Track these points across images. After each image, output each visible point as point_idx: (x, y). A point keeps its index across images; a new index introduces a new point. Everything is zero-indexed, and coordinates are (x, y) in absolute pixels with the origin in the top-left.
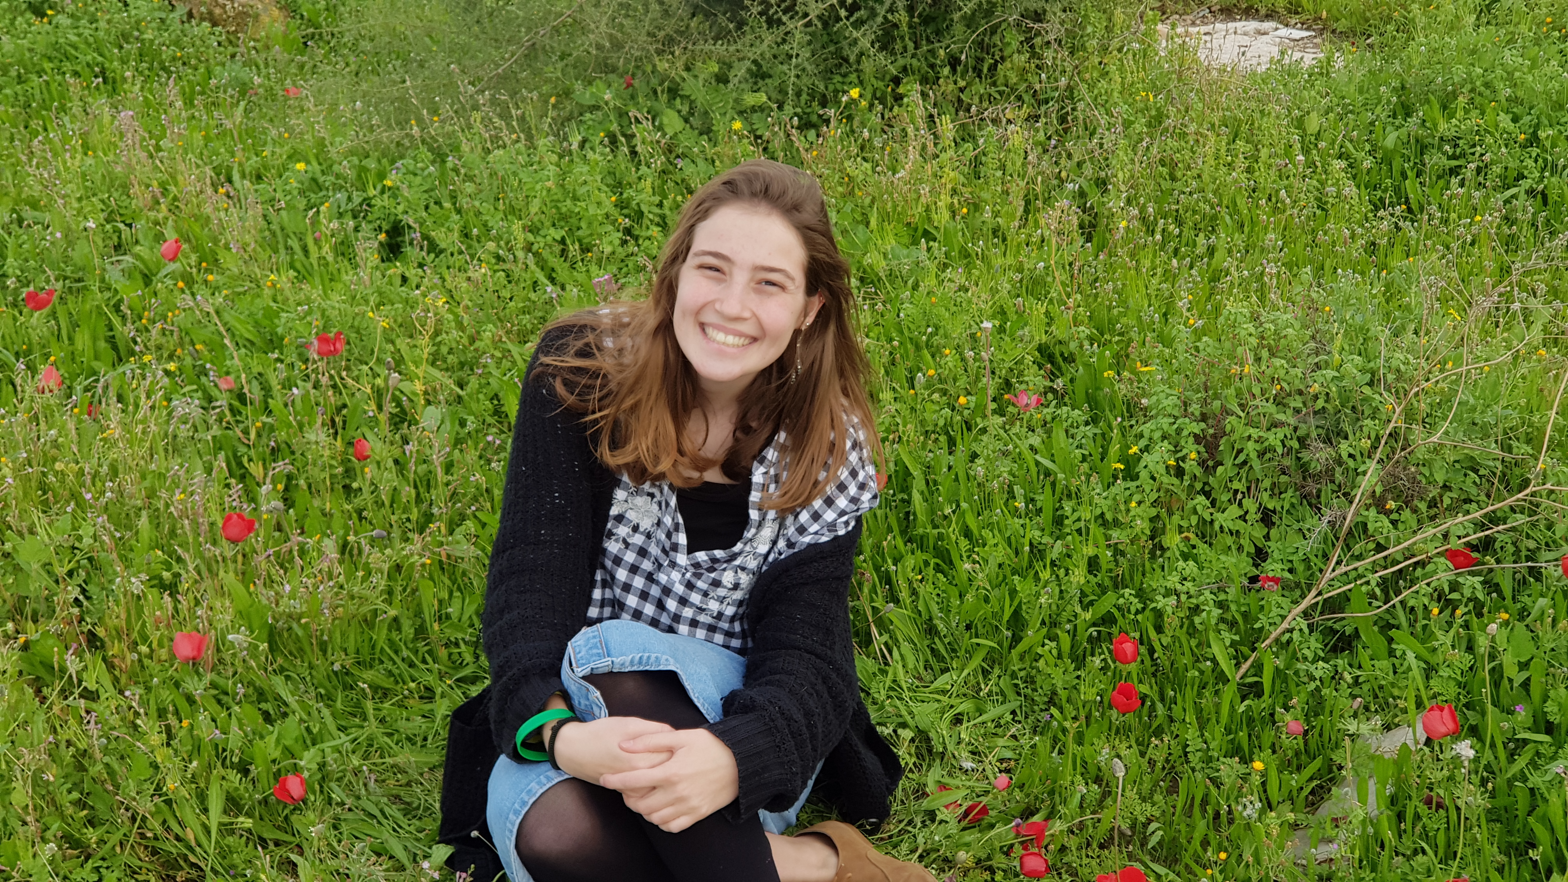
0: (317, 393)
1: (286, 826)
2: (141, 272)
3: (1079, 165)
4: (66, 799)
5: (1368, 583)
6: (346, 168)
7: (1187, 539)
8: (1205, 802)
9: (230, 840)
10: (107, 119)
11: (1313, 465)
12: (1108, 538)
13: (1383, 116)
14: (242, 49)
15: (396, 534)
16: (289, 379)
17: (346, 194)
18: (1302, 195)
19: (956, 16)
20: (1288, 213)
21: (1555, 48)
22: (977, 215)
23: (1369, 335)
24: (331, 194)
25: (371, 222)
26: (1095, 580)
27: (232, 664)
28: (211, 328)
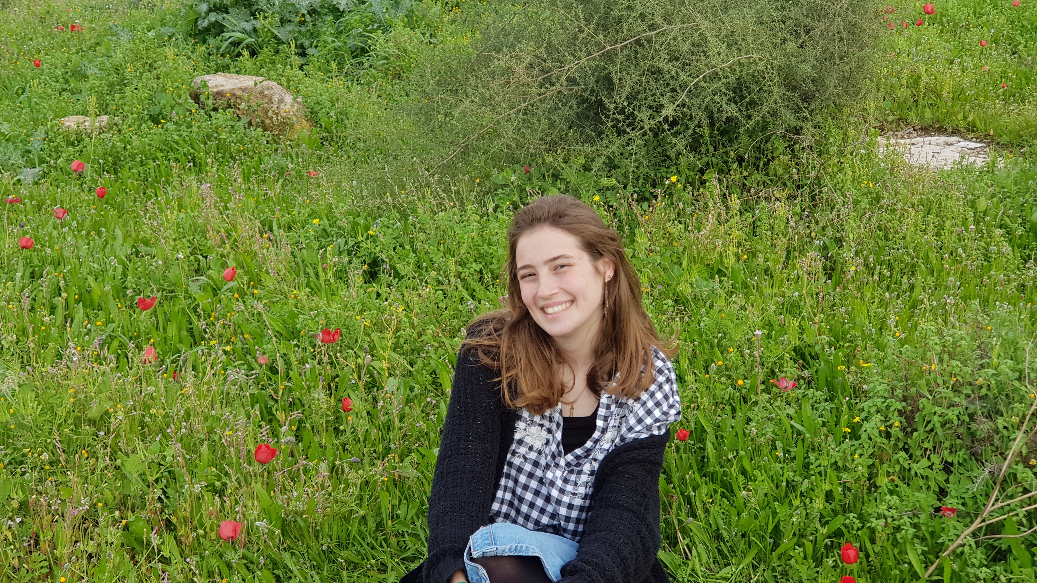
0: (320, 367)
2: (212, 287)
3: (824, 228)
5: (1017, 515)
6: (344, 223)
7: (893, 480)
10: (194, 188)
11: (979, 433)
12: (839, 478)
13: (1031, 200)
14: (282, 146)
15: (366, 460)
16: (302, 358)
17: (344, 240)
18: (974, 252)
19: (742, 130)
20: (964, 263)
22: (754, 259)
23: (1018, 346)
24: (334, 239)
25: (359, 257)
26: (830, 507)
27: (257, 544)
28: (256, 324)
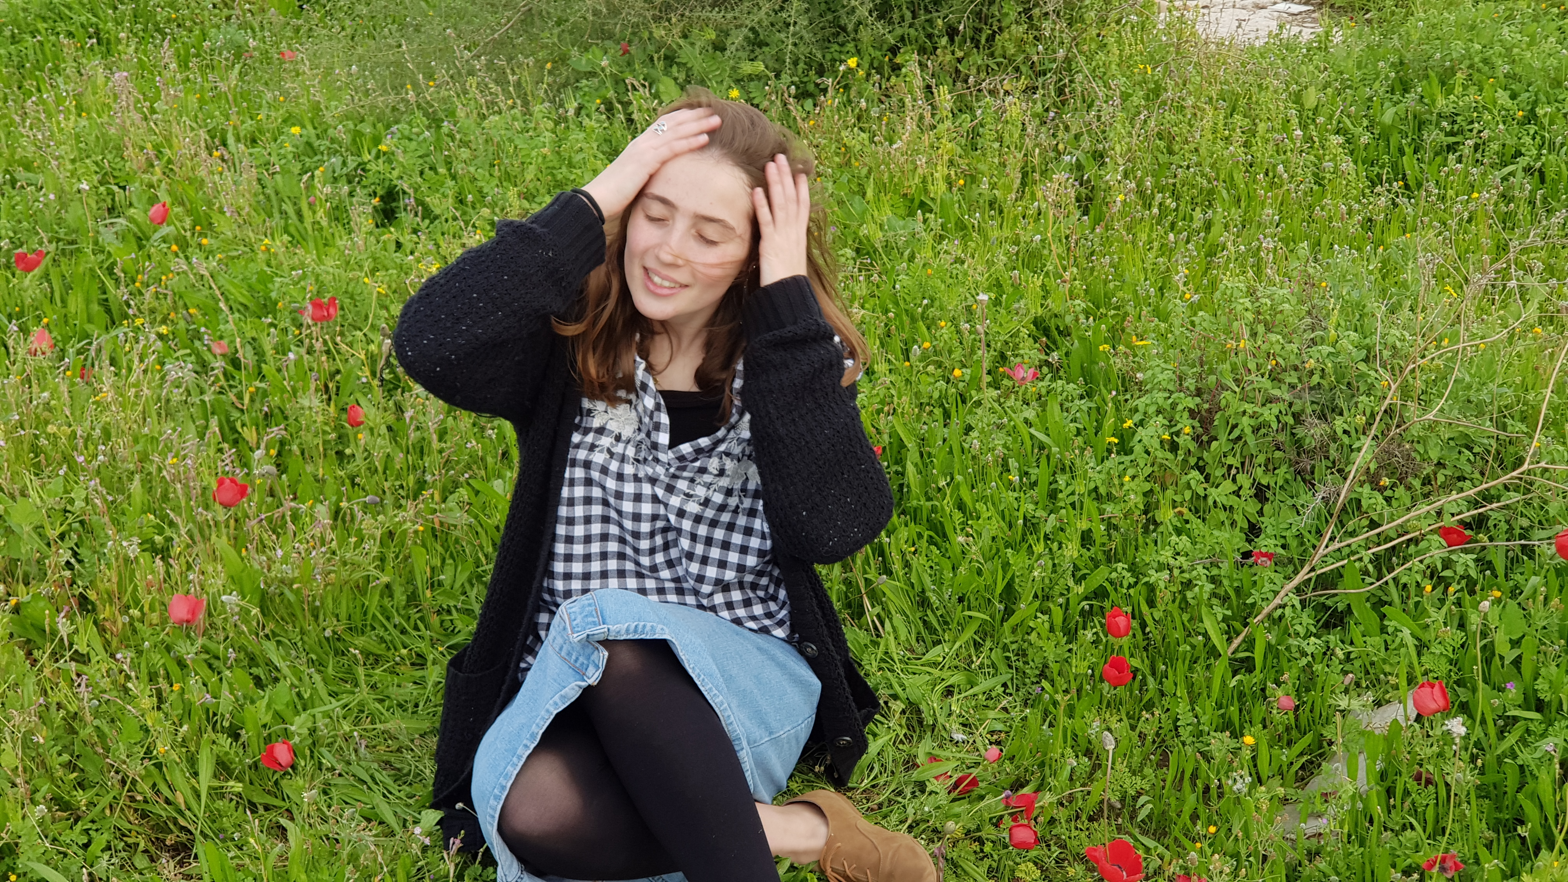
0: (311, 359)
1: (277, 790)
2: (135, 235)
3: (1077, 137)
4: (56, 761)
5: (1361, 559)
6: (341, 132)
7: (1181, 514)
8: (1194, 776)
9: (220, 804)
10: (101, 80)
11: (1307, 441)
12: (1101, 512)
13: (1381, 92)
14: (238, 12)
15: (389, 500)
16: (282, 344)
17: (341, 159)
18: (1299, 171)
20: (1285, 188)
21: (1554, 25)
22: (974, 186)
23: (1365, 311)
24: (325, 158)
25: (365, 187)
26: (1088, 554)
27: (224, 629)
28: (206, 292)
